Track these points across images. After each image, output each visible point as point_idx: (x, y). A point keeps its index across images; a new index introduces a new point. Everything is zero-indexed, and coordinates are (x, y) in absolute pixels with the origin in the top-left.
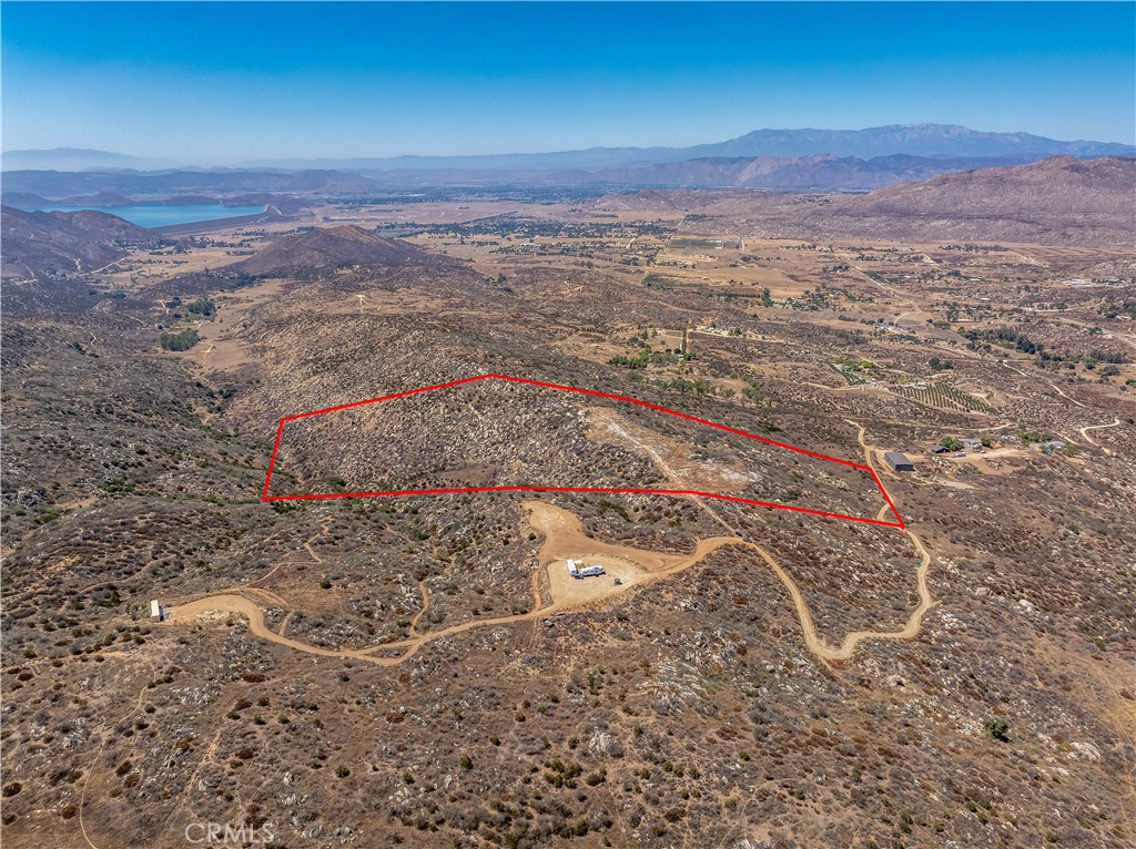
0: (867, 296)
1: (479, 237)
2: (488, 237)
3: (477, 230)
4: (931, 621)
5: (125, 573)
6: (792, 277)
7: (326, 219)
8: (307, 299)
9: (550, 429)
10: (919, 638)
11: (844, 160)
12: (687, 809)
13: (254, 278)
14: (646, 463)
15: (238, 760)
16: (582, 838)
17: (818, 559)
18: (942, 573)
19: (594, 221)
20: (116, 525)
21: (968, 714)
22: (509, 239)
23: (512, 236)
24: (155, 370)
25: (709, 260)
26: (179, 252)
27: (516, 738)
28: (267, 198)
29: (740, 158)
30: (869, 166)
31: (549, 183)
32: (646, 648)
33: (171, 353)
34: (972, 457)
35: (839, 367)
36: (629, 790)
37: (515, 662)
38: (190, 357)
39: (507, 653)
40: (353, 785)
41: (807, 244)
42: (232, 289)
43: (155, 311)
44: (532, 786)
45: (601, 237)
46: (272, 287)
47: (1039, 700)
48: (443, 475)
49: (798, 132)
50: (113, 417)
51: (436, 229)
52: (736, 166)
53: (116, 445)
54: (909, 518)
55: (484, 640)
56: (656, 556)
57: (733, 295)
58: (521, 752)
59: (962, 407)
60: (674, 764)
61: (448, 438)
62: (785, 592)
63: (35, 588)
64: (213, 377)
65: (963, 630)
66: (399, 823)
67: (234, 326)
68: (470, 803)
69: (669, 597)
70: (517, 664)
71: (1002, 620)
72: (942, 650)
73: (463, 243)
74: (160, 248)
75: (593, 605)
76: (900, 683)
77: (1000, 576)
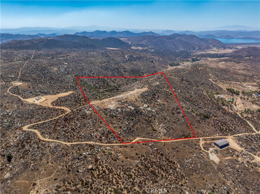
74: (221, 48)
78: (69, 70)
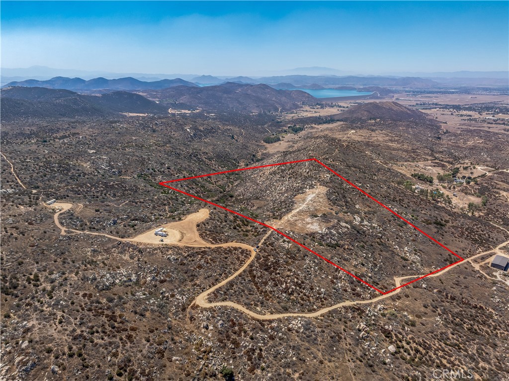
1: (465, 112)
2: (470, 113)
3: (468, 109)
7: (397, 99)
13: (334, 121)
22: (481, 114)
23: (485, 113)
26: (321, 108)
33: (264, 144)
37: (89, 249)
38: (268, 146)
42: (320, 124)
43: (281, 129)
46: (336, 125)
48: (252, 201)
51: (445, 107)
54: (424, 286)
56: (197, 239)
62: (229, 274)
64: (264, 154)
73: (452, 114)
74: (316, 106)
78: (117, 164)
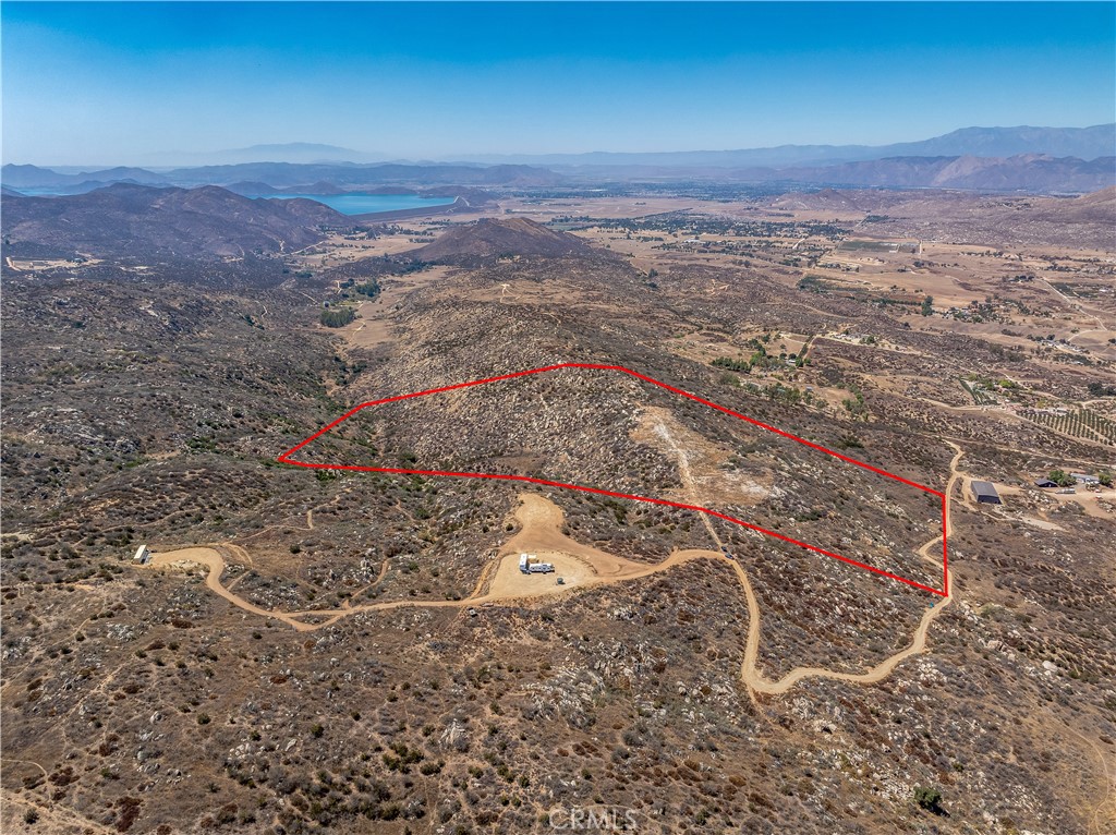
0: (1044, 309)
1: (647, 233)
2: (656, 233)
3: (647, 226)
4: (906, 668)
5: (148, 519)
6: (964, 285)
7: (508, 211)
8: (457, 285)
9: (602, 425)
10: (880, 685)
11: (1061, 161)
12: (500, 816)
13: (424, 264)
14: (670, 467)
15: (123, 693)
16: (386, 822)
17: (802, 585)
18: (955, 618)
19: (767, 220)
20: (167, 476)
21: (903, 777)
22: (675, 236)
23: (679, 233)
24: (303, 343)
25: (877, 263)
26: (370, 238)
27: (378, 716)
28: (460, 190)
29: (940, 158)
30: (1088, 168)
31: (732, 181)
32: (558, 650)
33: (327, 329)
34: (1082, 495)
35: (971, 384)
36: (456, 785)
37: (420, 646)
38: (341, 334)
39: (418, 635)
40: (206, 733)
41: (993, 250)
42: (402, 273)
43: (328, 291)
44: (369, 764)
45: (769, 236)
46: (437, 273)
47: (1001, 776)
48: (498, 461)
49: (1011, 130)
50: (241, 383)
51: (607, 223)
52: (934, 165)
53: (217, 407)
54: (959, 554)
55: (403, 622)
56: (616, 561)
57: (890, 302)
58: (376, 729)
59: (1104, 438)
60: (510, 769)
61: (513, 425)
62: (743, 615)
63: (68, 523)
64: (352, 353)
65: (941, 684)
66: (226, 775)
67: (389, 308)
68: (301, 768)
69: (606, 603)
70: (422, 647)
71: (999, 680)
72: (901, 702)
73: (629, 238)
74: (355, 233)
75: (523, 601)
76: (827, 730)
77: (1031, 631)
